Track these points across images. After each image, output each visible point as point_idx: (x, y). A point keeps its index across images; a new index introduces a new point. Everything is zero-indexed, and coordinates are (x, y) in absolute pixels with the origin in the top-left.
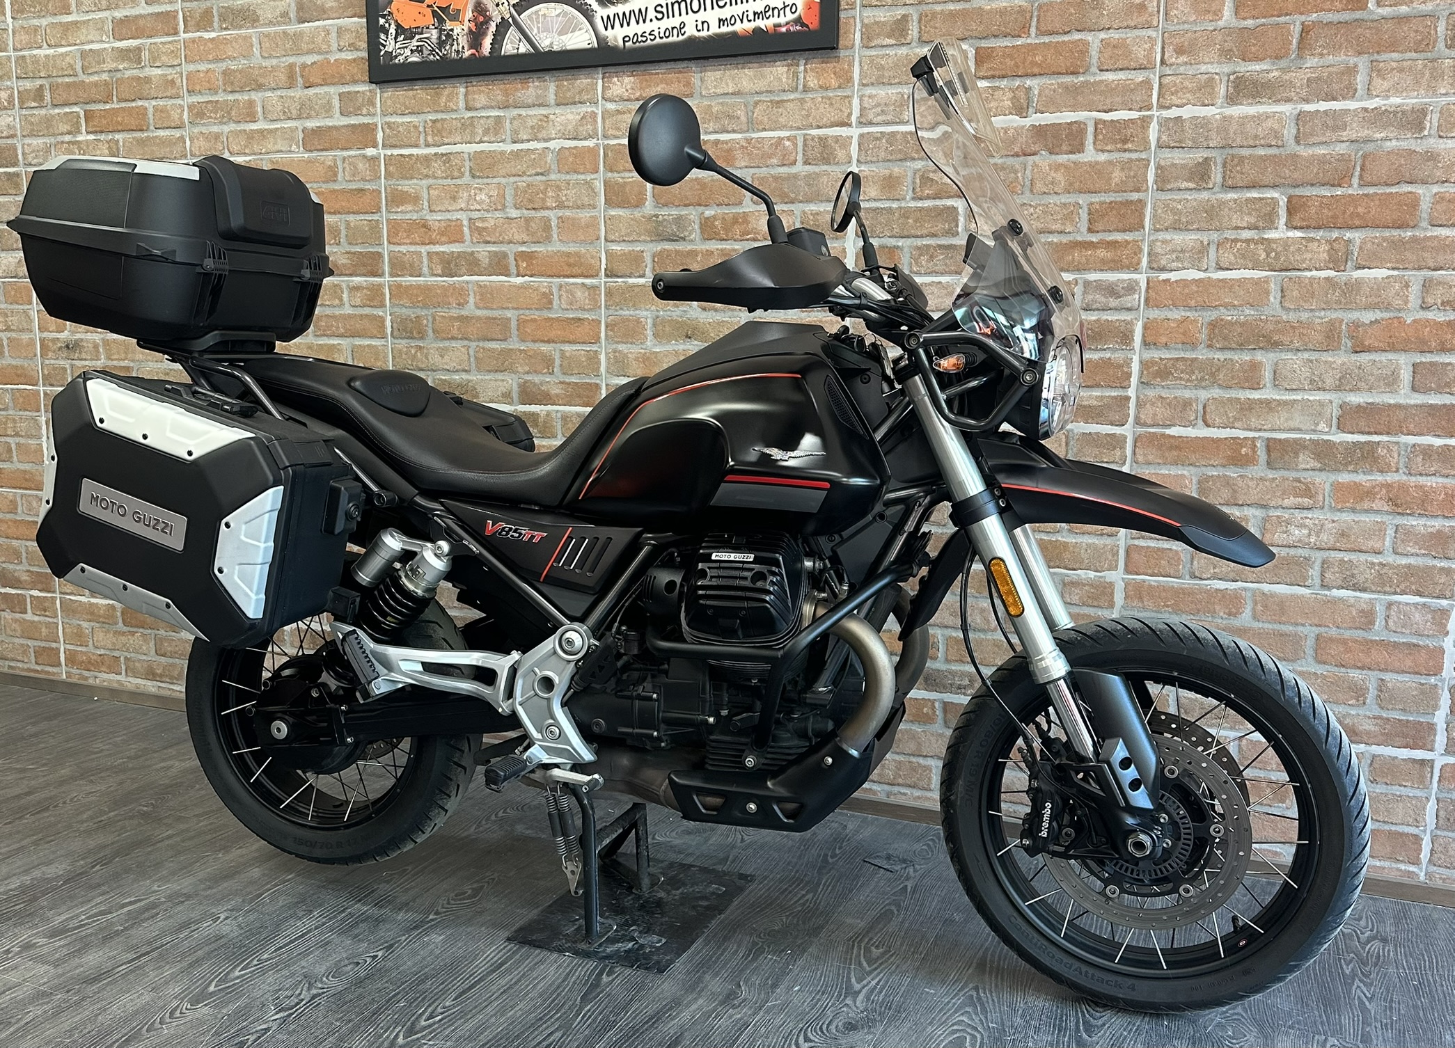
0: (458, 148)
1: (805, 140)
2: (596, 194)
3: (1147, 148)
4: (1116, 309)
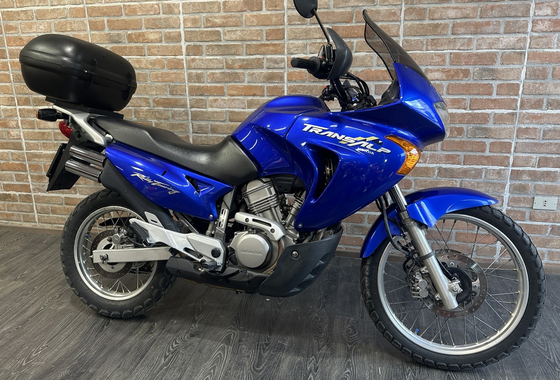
0: (29, 8)
1: (162, 5)
2: (86, 26)
3: (284, 9)
4: (277, 68)
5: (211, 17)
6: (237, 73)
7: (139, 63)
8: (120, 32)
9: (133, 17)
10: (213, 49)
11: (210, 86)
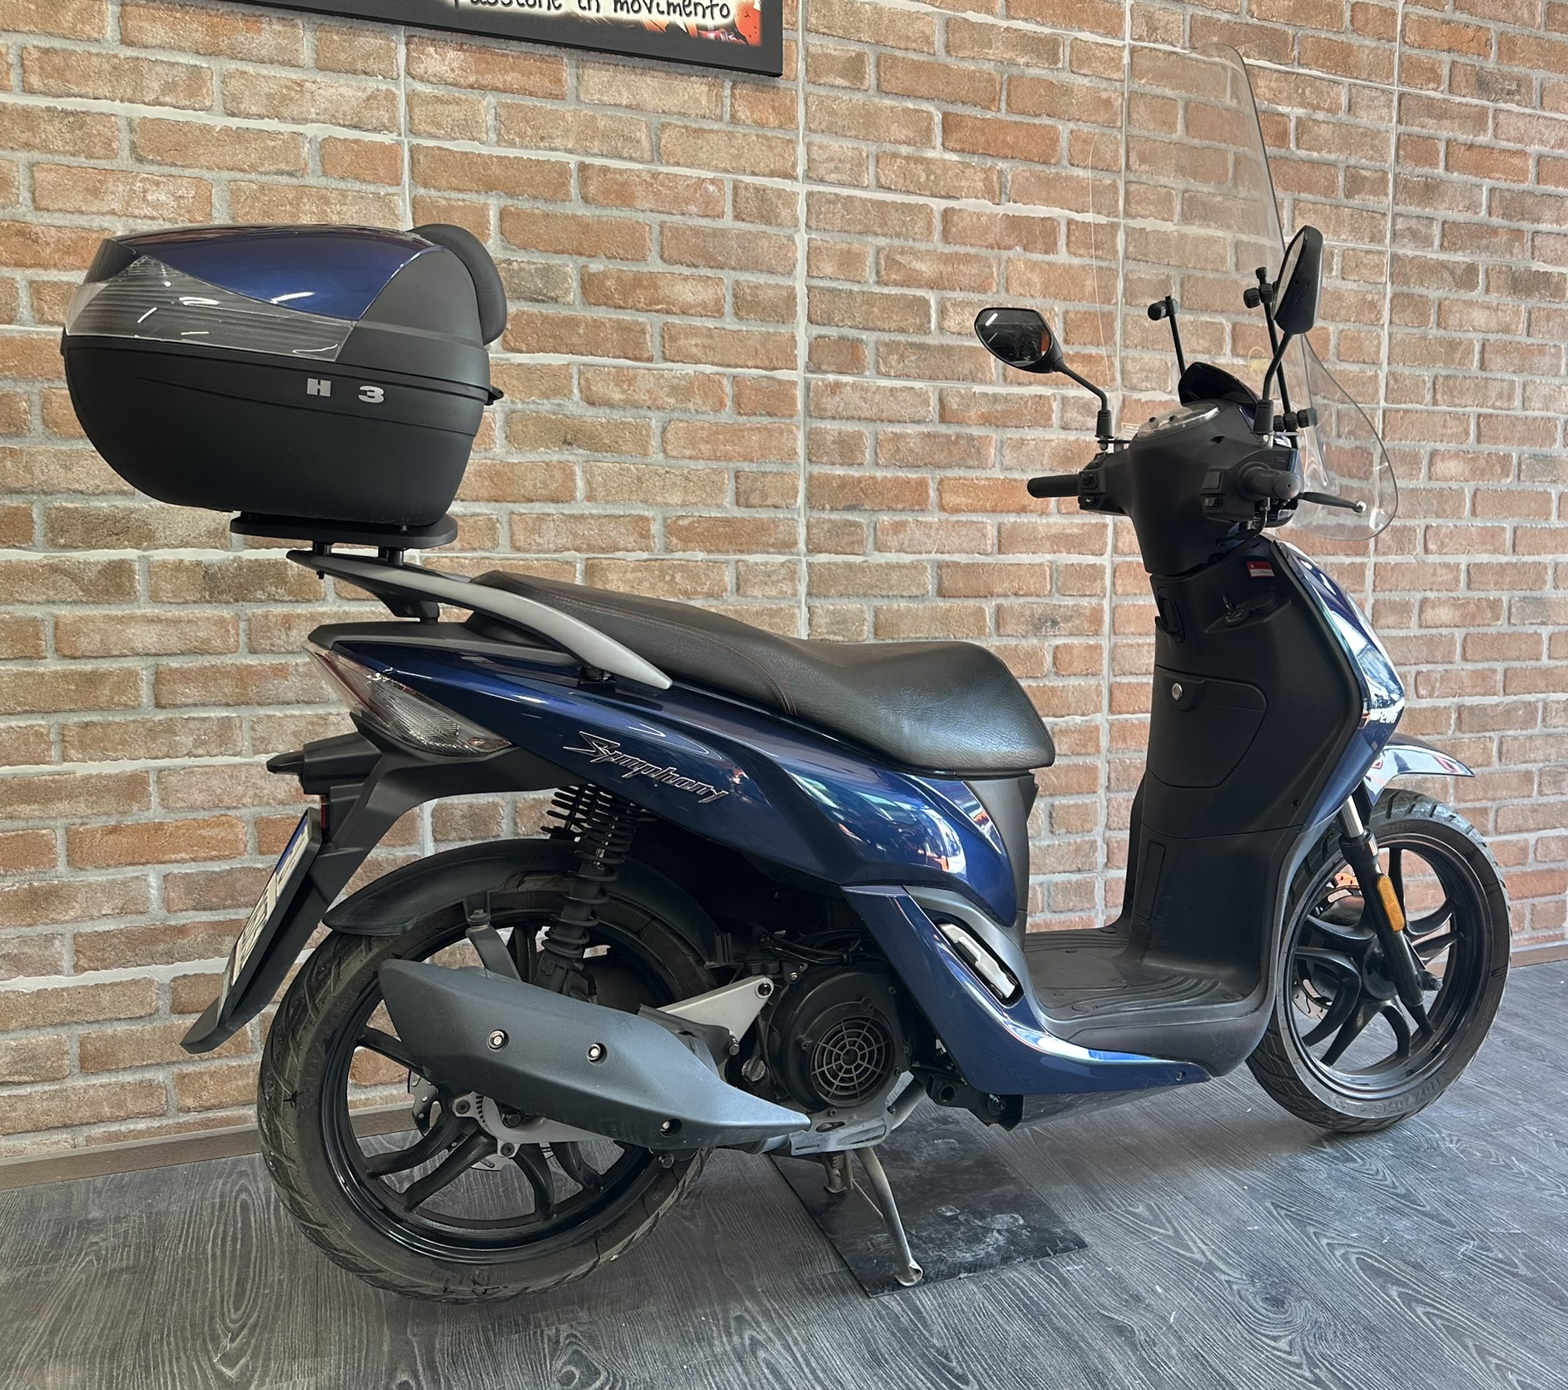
0: (103, 106)
1: (735, 188)
3: (1115, 257)
5: (903, 253)
6: (971, 438)
7: (625, 387)
8: (555, 260)
9: (616, 213)
10: (902, 358)
11: (885, 477)
